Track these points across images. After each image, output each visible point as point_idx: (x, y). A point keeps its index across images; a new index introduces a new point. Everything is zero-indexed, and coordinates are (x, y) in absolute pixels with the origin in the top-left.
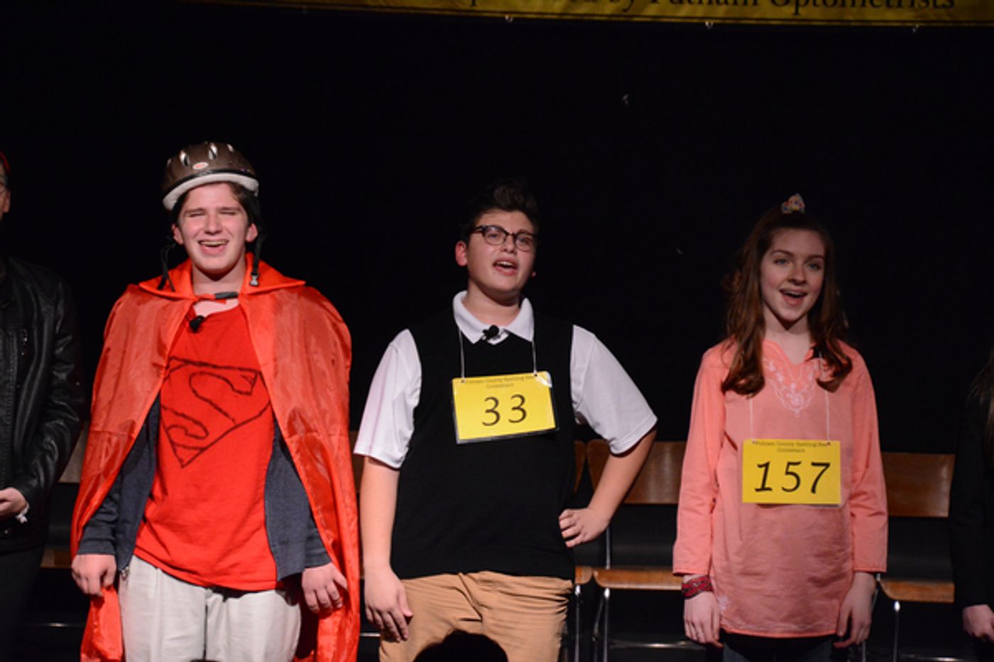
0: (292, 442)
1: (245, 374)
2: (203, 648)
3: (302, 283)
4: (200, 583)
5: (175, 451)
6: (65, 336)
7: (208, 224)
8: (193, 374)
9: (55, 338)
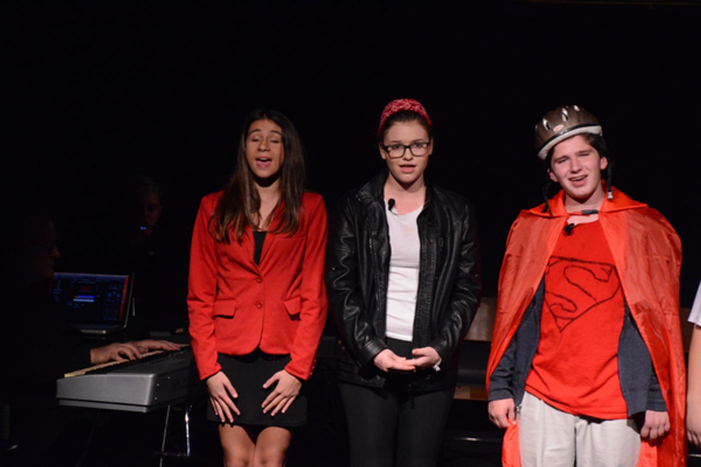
0: (638, 318)
1: (603, 267)
2: (574, 459)
3: (645, 205)
4: (569, 411)
5: (556, 321)
6: (470, 242)
7: (571, 166)
8: (567, 267)
9: (462, 244)
